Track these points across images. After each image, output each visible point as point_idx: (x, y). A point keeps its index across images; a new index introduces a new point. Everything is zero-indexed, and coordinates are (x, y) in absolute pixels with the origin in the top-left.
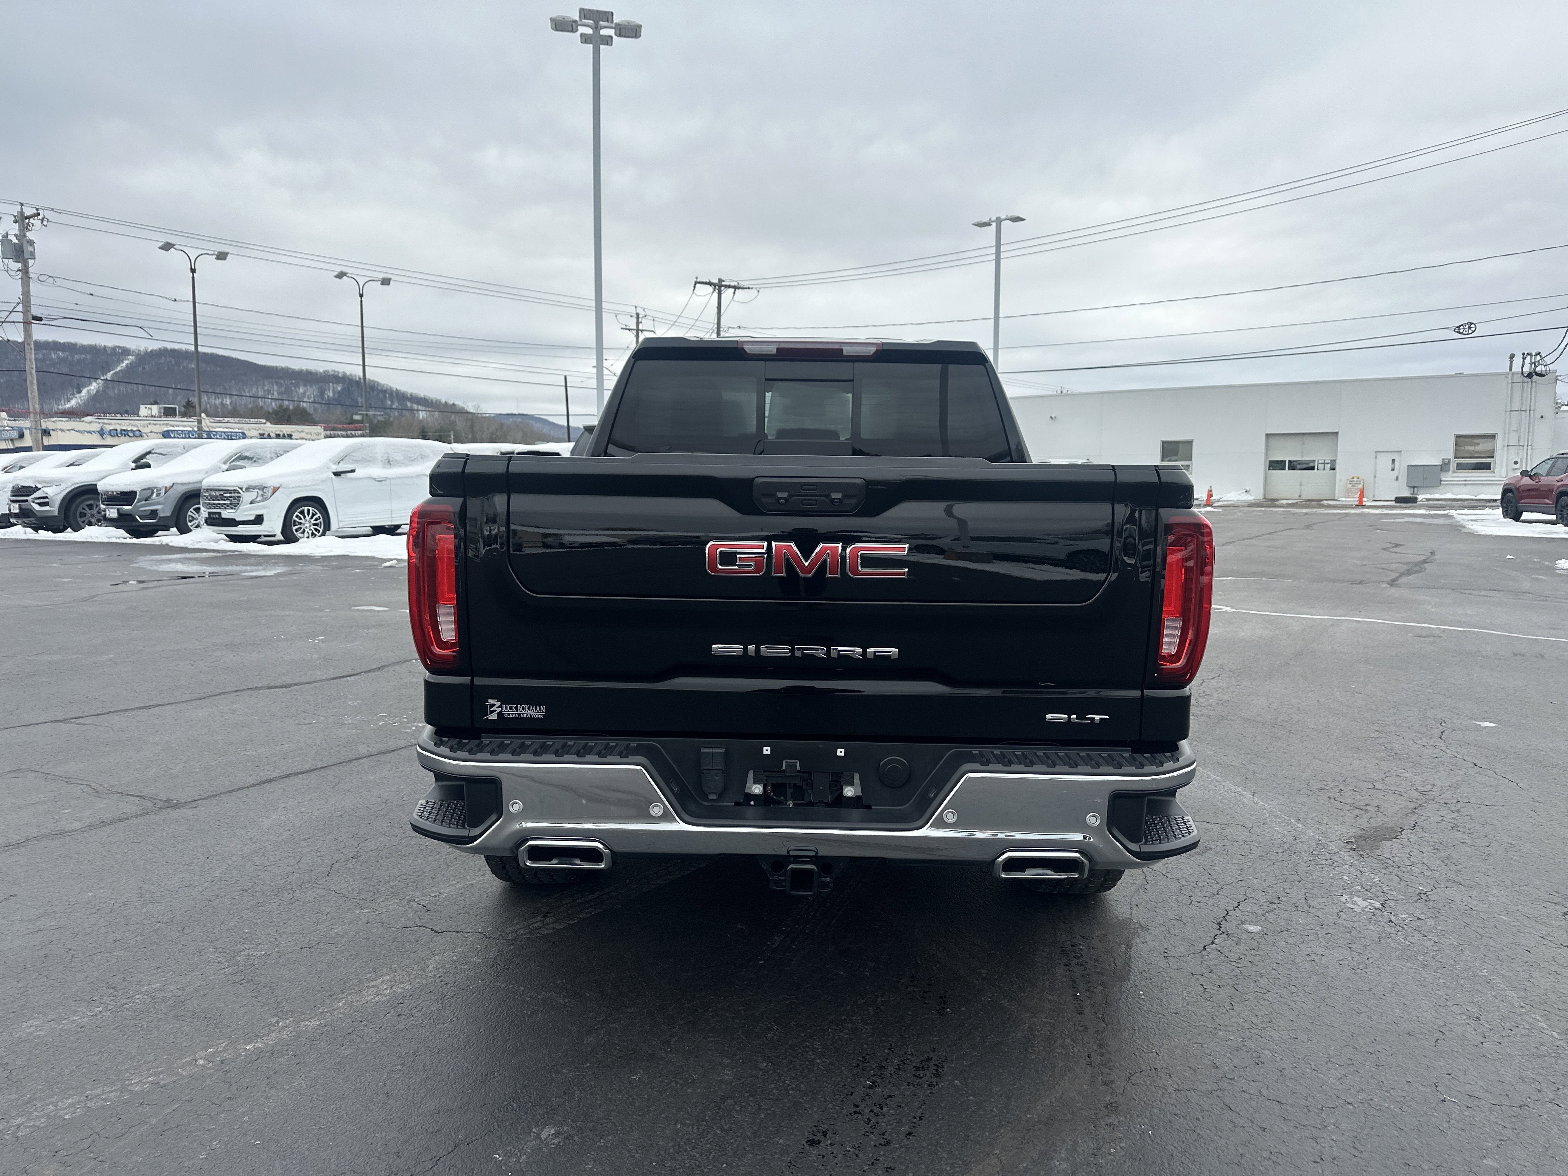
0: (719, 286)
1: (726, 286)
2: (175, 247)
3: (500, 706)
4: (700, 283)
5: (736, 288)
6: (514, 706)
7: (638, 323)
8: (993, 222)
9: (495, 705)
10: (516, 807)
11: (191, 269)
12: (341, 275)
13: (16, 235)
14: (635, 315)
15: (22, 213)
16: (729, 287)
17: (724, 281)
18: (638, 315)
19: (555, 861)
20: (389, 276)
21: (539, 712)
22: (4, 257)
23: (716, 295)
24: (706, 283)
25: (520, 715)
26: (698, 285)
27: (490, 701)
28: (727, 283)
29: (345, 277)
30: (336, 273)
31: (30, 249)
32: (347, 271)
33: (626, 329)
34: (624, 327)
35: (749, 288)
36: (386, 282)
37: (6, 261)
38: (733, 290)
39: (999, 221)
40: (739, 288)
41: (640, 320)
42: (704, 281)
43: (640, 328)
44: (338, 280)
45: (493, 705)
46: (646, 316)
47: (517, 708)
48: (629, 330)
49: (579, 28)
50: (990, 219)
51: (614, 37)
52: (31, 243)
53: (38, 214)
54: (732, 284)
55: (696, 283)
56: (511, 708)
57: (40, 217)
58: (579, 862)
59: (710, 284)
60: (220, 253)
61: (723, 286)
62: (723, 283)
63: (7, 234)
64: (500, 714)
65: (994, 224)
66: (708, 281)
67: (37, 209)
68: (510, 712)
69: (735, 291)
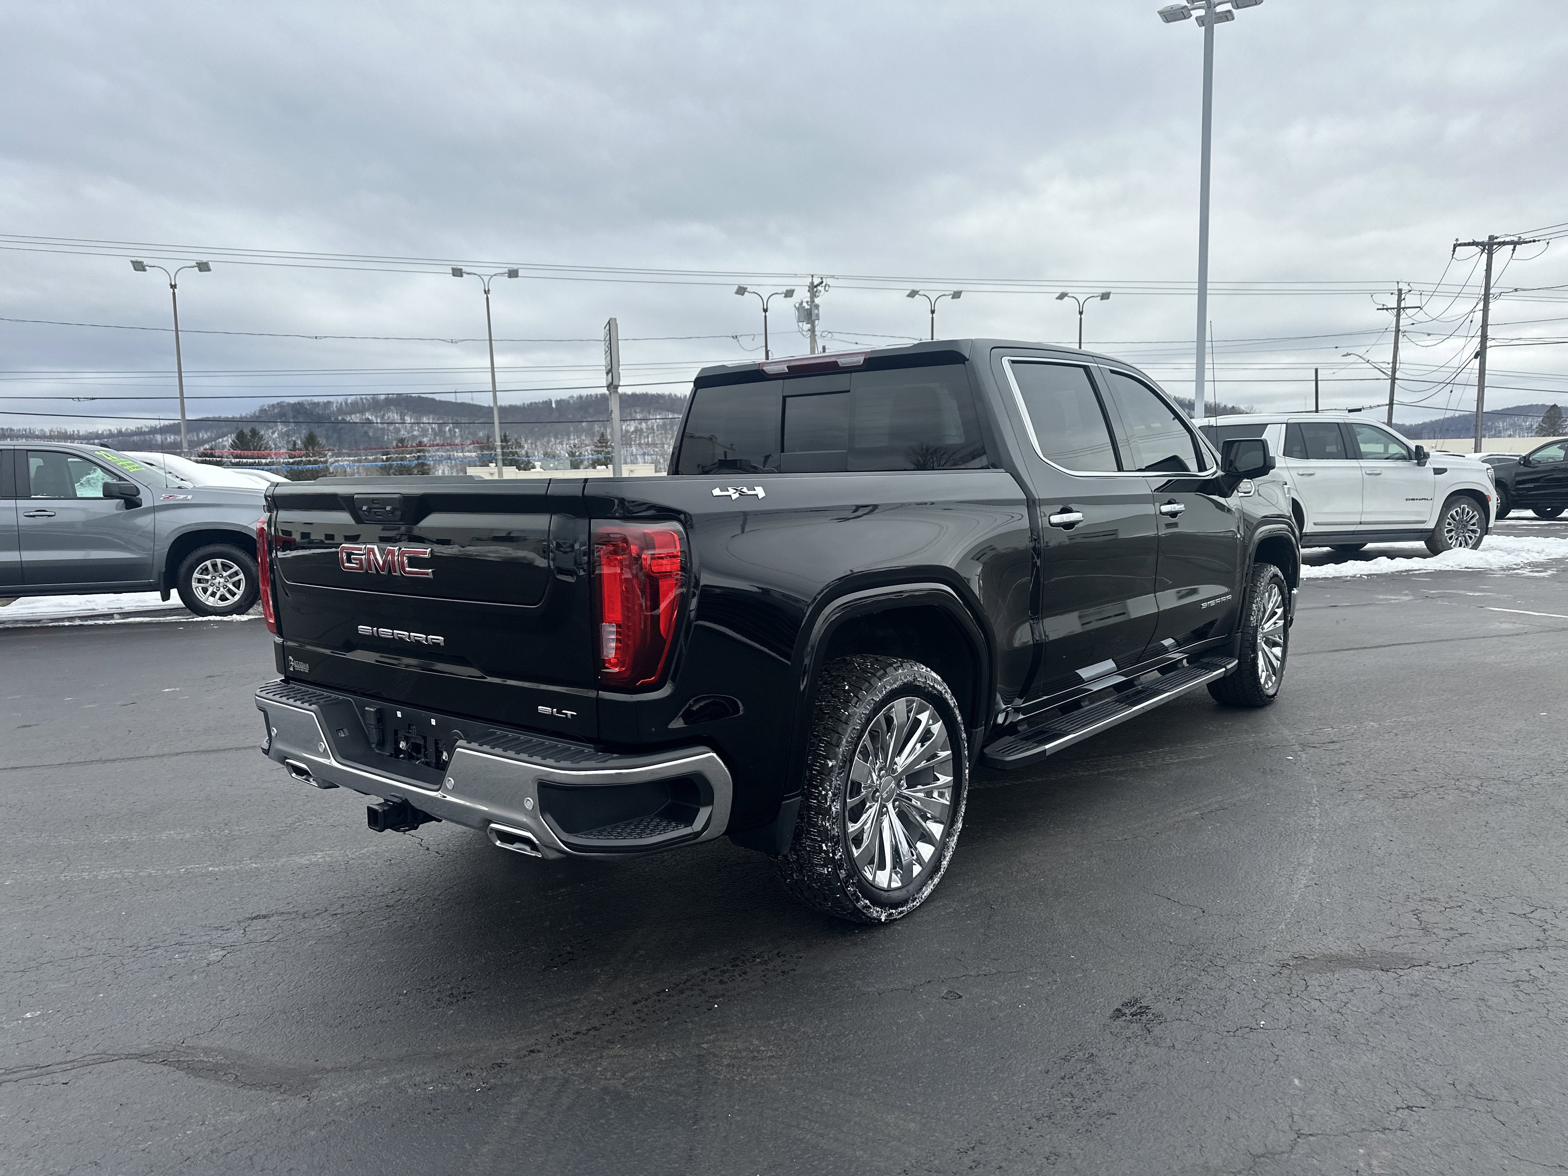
0: (1489, 246)
1: (1499, 244)
2: (920, 293)
4: (1460, 245)
5: (1515, 244)
7: (1399, 301)
11: (932, 310)
12: (1062, 296)
13: (807, 302)
14: (1396, 292)
15: (812, 283)
16: (1504, 243)
18: (1400, 291)
20: (1108, 290)
22: (799, 321)
23: (1485, 256)
24: (1469, 244)
26: (1458, 248)
28: (1501, 240)
29: (1066, 298)
30: (1058, 295)
31: (816, 312)
32: (1068, 292)
33: (1383, 309)
34: (1381, 307)
35: (1534, 241)
36: (1105, 296)
37: (801, 324)
38: (1512, 247)
40: (1520, 243)
41: (1403, 296)
42: (1467, 241)
43: (1403, 305)
44: (1059, 301)
46: (1410, 291)
48: (1387, 309)
49: (1192, 12)
51: (1234, 11)
52: (817, 307)
53: (822, 282)
54: (1508, 239)
55: (1455, 246)
57: (824, 284)
59: (1474, 244)
60: (955, 292)
61: (1495, 244)
62: (1496, 240)
63: (802, 302)
66: (1472, 241)
67: (822, 278)
69: (1515, 247)
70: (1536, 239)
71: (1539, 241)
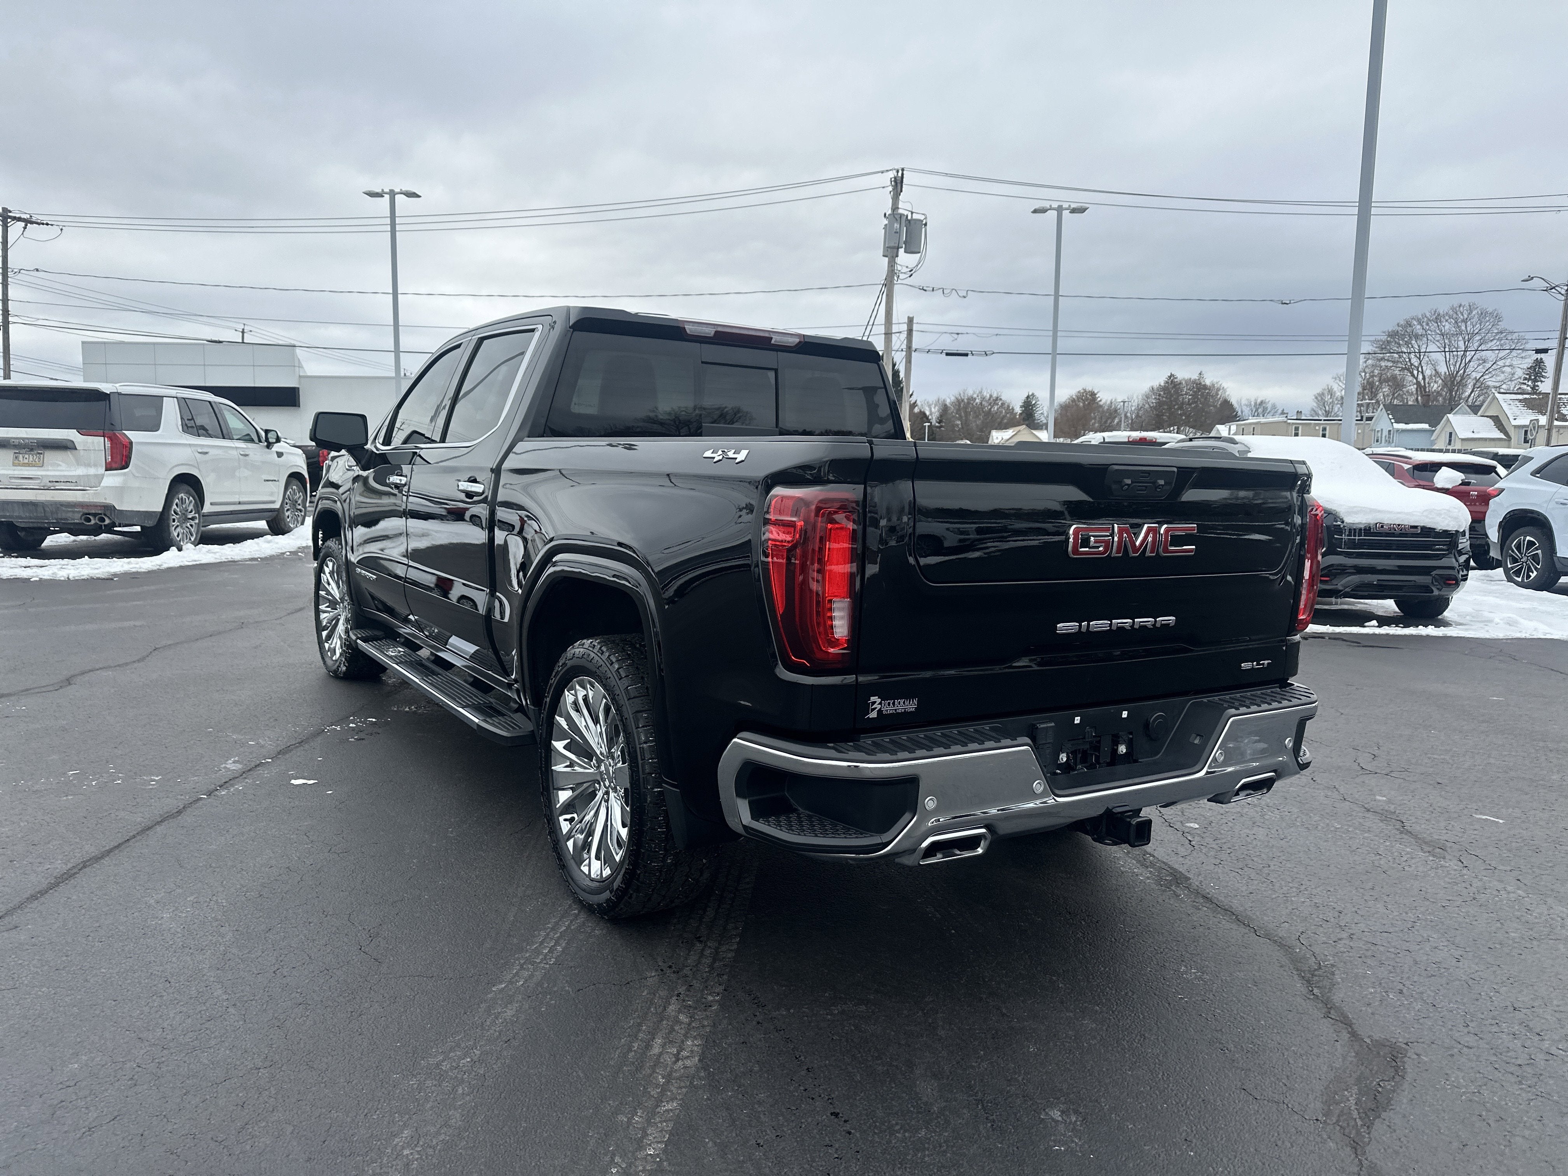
1: (14, 218)
3: (880, 703)
5: (28, 222)
6: (892, 702)
8: (386, 193)
9: (875, 702)
10: (930, 803)
16: (19, 219)
17: (10, 212)
19: (939, 855)
21: (911, 706)
25: (896, 710)
27: (873, 699)
28: (16, 215)
35: (47, 224)
38: (23, 224)
39: (392, 194)
40: (32, 223)
45: (874, 703)
47: (894, 704)
50: (383, 190)
54: (24, 216)
56: (889, 704)
58: (958, 852)
61: (10, 217)
62: (9, 214)
64: (880, 711)
65: (387, 197)
68: (889, 708)
69: (26, 225)
70: (49, 223)
71: (52, 225)
